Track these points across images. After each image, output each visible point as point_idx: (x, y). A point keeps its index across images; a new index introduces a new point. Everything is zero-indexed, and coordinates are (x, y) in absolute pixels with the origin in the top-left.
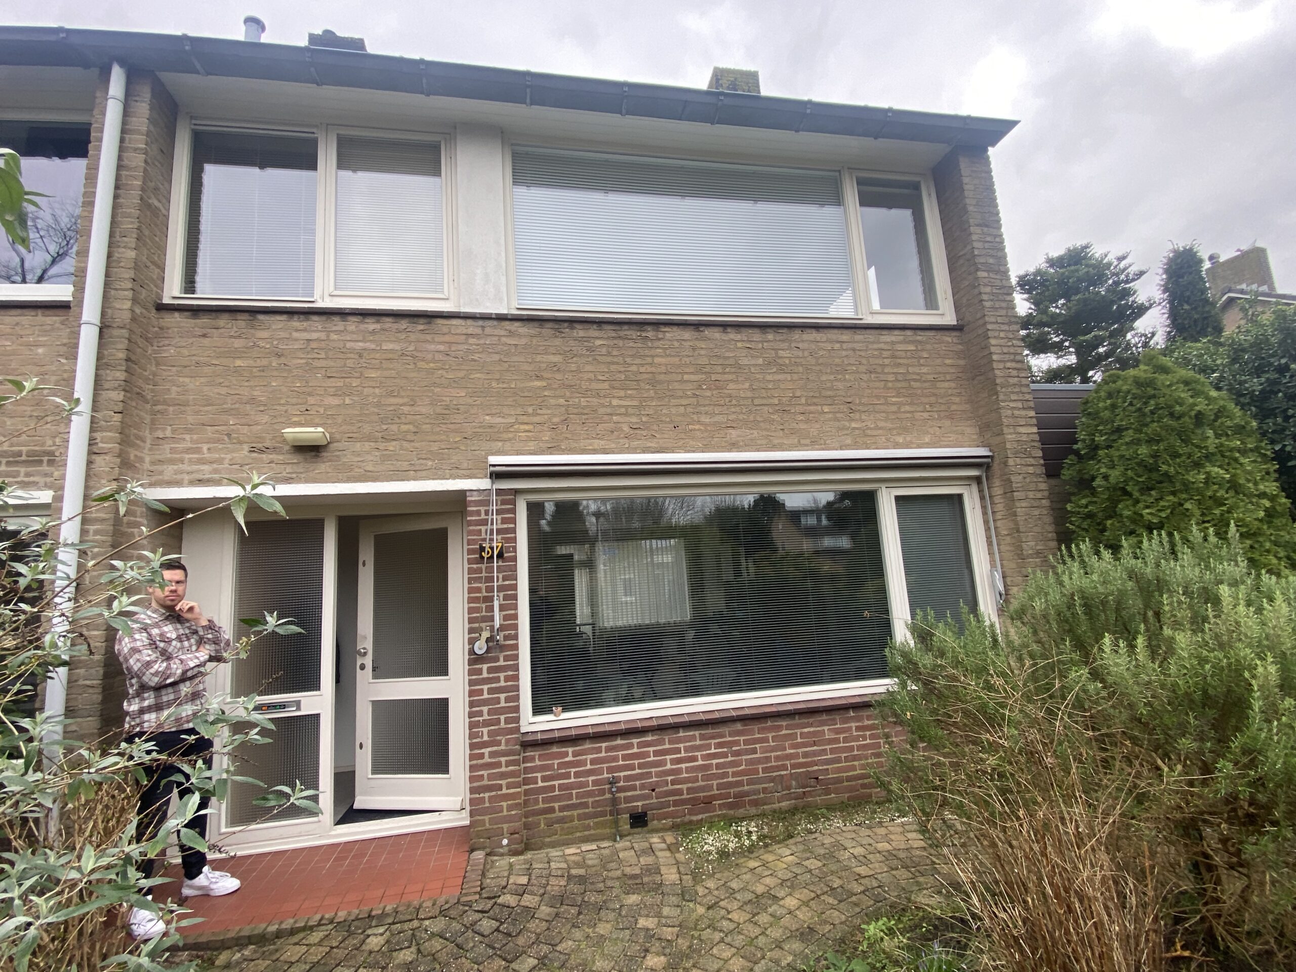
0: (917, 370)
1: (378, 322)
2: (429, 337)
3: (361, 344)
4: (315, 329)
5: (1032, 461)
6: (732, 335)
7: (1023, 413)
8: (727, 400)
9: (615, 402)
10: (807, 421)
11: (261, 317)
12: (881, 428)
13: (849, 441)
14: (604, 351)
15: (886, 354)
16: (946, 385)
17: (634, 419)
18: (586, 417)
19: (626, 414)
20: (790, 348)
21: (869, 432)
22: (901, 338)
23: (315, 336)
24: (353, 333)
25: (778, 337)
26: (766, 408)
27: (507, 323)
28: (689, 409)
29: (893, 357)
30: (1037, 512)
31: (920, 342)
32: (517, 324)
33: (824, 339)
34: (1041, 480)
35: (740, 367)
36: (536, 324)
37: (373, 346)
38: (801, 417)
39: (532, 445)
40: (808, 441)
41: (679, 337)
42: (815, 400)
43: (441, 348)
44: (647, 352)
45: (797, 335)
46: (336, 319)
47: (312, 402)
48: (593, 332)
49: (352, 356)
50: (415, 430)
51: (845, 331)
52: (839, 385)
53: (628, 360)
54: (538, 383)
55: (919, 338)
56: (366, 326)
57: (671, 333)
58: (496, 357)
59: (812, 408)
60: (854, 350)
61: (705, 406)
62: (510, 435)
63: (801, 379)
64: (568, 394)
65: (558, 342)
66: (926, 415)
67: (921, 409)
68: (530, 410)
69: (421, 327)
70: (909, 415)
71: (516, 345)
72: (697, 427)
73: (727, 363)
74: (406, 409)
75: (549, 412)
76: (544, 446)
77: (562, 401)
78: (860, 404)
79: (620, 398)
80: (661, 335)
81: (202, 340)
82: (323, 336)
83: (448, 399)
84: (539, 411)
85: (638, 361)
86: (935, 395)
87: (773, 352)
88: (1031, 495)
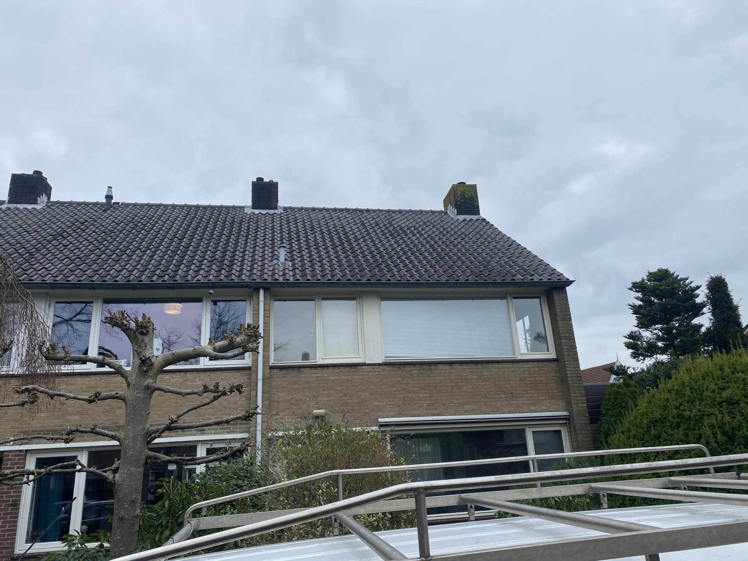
0: (539, 379)
1: (339, 369)
2: (355, 373)
3: (333, 377)
4: (319, 373)
5: (584, 418)
6: (465, 367)
7: (581, 398)
8: (464, 393)
9: (421, 395)
10: (495, 401)
11: (301, 369)
12: (525, 404)
13: (512, 409)
14: (416, 375)
15: (526, 372)
16: (552, 384)
17: (428, 402)
18: (410, 401)
19: (425, 400)
20: (487, 371)
21: (520, 405)
22: (533, 365)
23: (319, 375)
24: (330, 373)
25: (483, 367)
26: (479, 396)
27: (382, 366)
28: (449, 397)
29: (530, 374)
30: (586, 439)
31: (540, 367)
32: (385, 366)
33: (501, 367)
34: (588, 426)
35: (468, 379)
36: (392, 366)
37: (338, 378)
38: (493, 400)
39: (392, 413)
40: (495, 410)
41: (444, 368)
42: (498, 392)
43: (360, 377)
44: (432, 375)
45: (490, 366)
46: (325, 368)
47: (319, 400)
48: (412, 368)
49: (331, 382)
50: (352, 409)
51: (510, 364)
52: (507, 386)
53: (425, 378)
54: (393, 389)
55: (540, 365)
56: (335, 370)
57: (441, 367)
58: (378, 380)
59: (497, 396)
60: (513, 371)
61: (455, 396)
62: (384, 409)
63: (492, 384)
64: (404, 393)
65: (400, 372)
66: (543, 398)
67: (541, 395)
68: (391, 400)
69: (353, 370)
70: (536, 398)
71: (385, 375)
72: (452, 404)
73: (463, 378)
74: (349, 401)
75: (397, 400)
76: (396, 413)
77: (402, 396)
78: (517, 394)
79: (423, 394)
80: (437, 368)
81: (284, 379)
82: (321, 375)
83: (363, 396)
84: (394, 400)
85: (429, 379)
86: (547, 389)
87: (481, 373)
88: (584, 432)
